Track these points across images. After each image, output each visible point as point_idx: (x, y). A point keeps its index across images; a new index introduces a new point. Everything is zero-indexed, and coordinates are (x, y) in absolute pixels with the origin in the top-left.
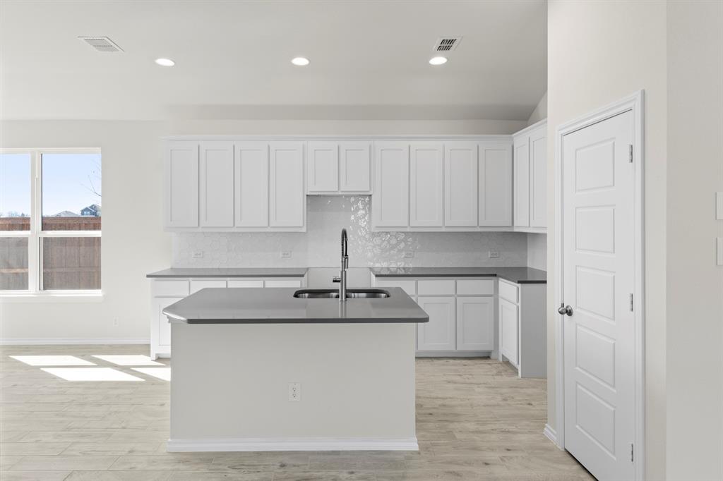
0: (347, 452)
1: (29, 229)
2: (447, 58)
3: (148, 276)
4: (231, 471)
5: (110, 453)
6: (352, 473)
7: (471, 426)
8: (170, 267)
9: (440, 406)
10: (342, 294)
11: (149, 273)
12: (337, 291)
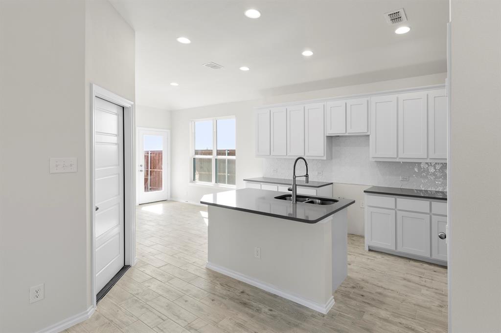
0: (281, 298)
1: (212, 155)
2: (410, 27)
3: (244, 180)
4: (219, 286)
5: (186, 261)
6: (271, 310)
7: (383, 314)
8: (262, 176)
9: (377, 293)
10: (293, 198)
11: (245, 179)
12: (290, 196)
